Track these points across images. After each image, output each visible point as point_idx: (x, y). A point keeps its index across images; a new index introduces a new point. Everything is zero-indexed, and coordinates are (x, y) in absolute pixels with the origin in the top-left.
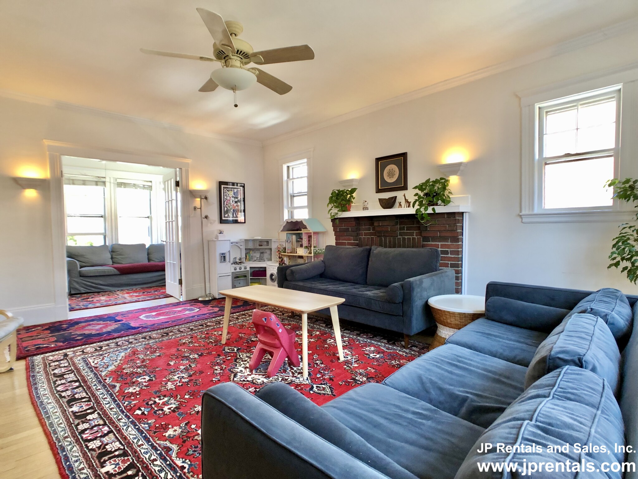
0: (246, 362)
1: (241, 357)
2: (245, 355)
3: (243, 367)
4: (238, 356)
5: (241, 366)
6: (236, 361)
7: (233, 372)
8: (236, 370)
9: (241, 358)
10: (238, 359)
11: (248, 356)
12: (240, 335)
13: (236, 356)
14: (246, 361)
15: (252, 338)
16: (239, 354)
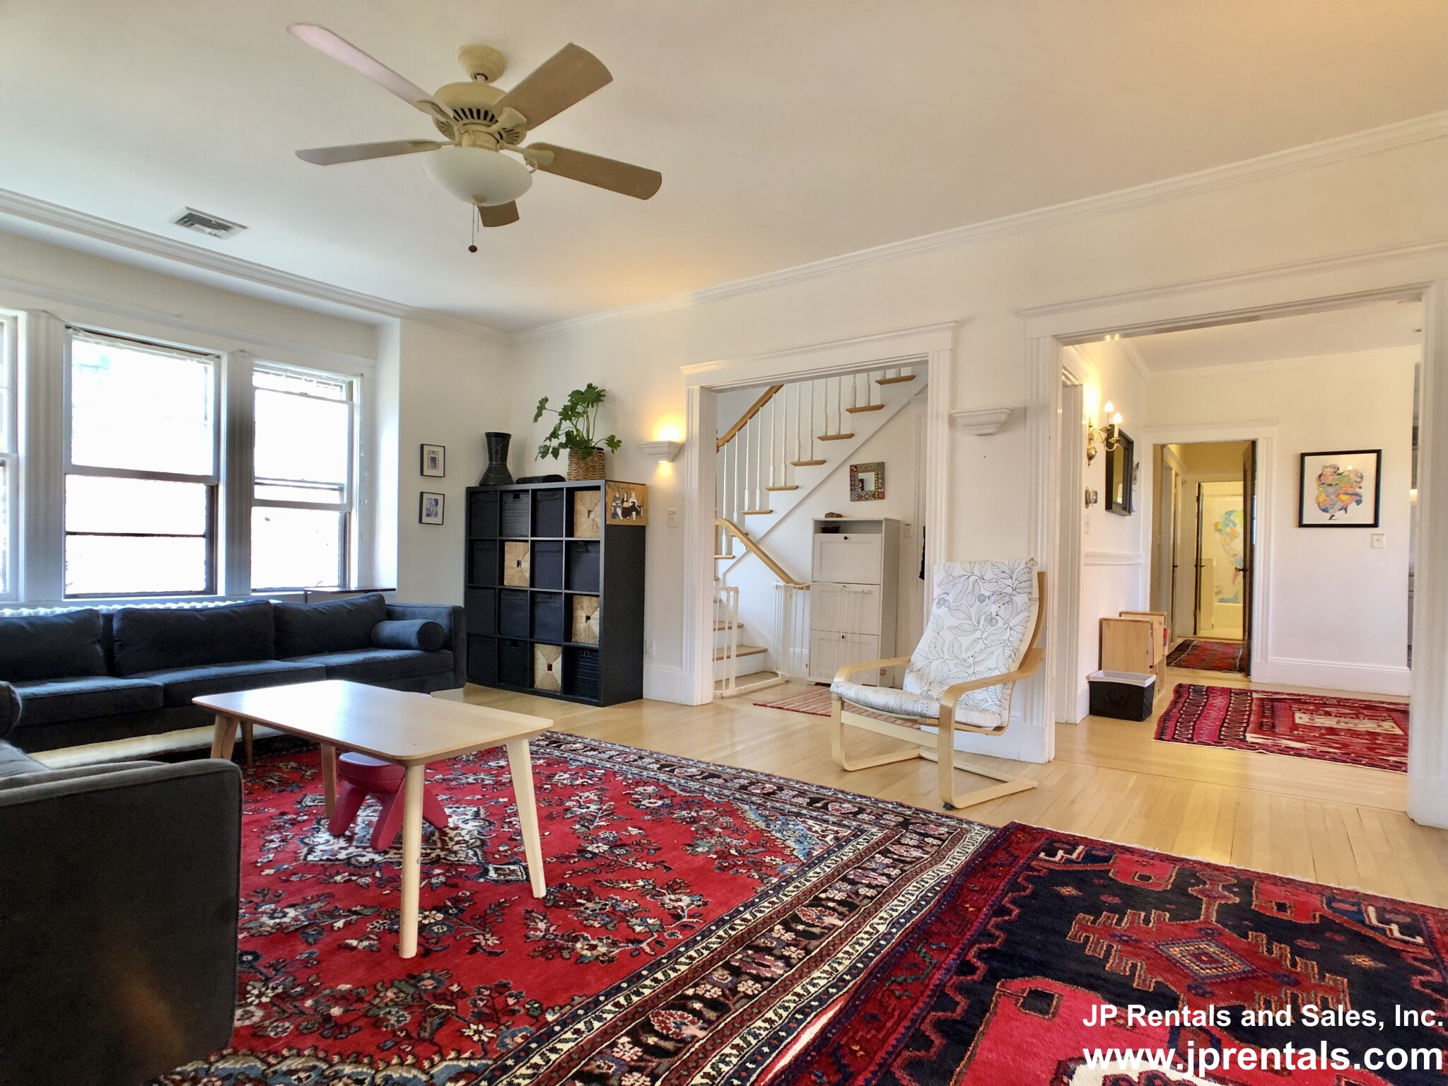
0: (456, 839)
1: (471, 853)
2: (462, 856)
3: (462, 829)
4: (479, 853)
5: (469, 832)
6: (483, 842)
7: (483, 820)
8: (477, 824)
9: (471, 849)
10: (477, 847)
11: (453, 855)
12: (492, 941)
13: (485, 853)
14: (458, 843)
15: (441, 923)
16: (478, 859)
